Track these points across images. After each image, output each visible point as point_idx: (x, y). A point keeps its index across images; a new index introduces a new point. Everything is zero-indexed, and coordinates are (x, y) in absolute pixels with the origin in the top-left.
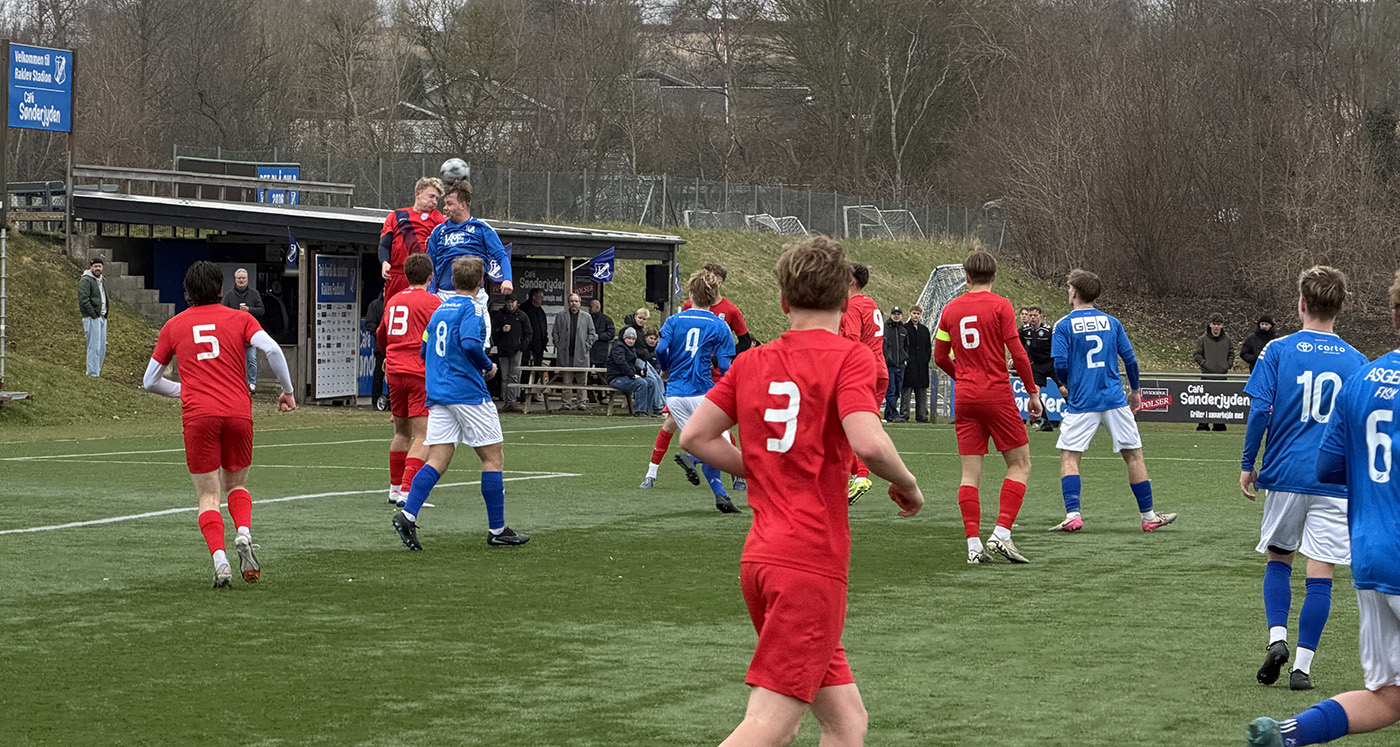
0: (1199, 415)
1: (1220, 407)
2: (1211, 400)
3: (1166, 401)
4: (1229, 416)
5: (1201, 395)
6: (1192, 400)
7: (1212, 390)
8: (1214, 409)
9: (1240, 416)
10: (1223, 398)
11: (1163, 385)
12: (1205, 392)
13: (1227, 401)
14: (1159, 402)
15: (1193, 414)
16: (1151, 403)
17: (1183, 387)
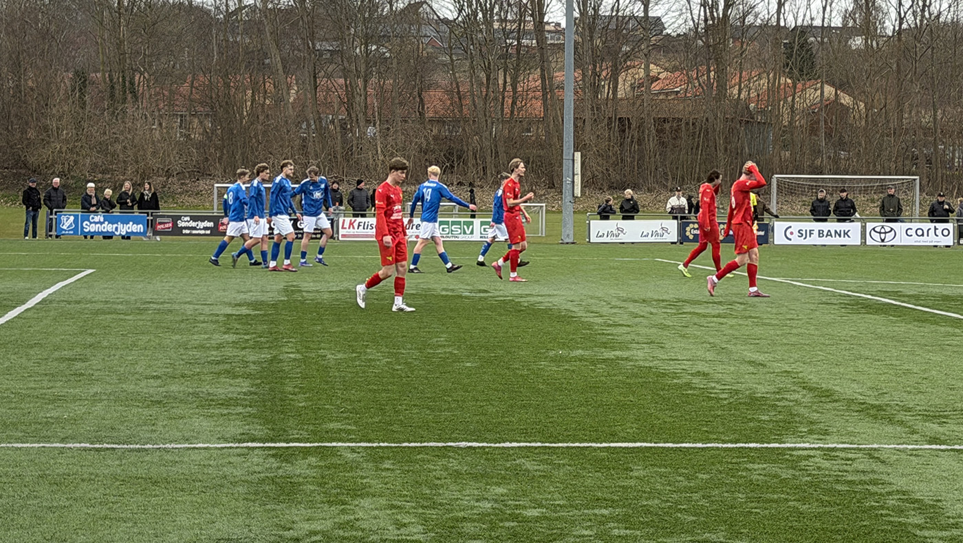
0: (187, 232)
1: (198, 228)
2: (193, 224)
3: (170, 225)
4: (203, 232)
5: (189, 222)
6: (183, 224)
7: (194, 219)
8: (195, 228)
9: (208, 232)
10: (199, 223)
11: (168, 216)
12: (191, 219)
13: (202, 225)
14: (167, 226)
15: (184, 231)
16: (162, 226)
17: (179, 218)
